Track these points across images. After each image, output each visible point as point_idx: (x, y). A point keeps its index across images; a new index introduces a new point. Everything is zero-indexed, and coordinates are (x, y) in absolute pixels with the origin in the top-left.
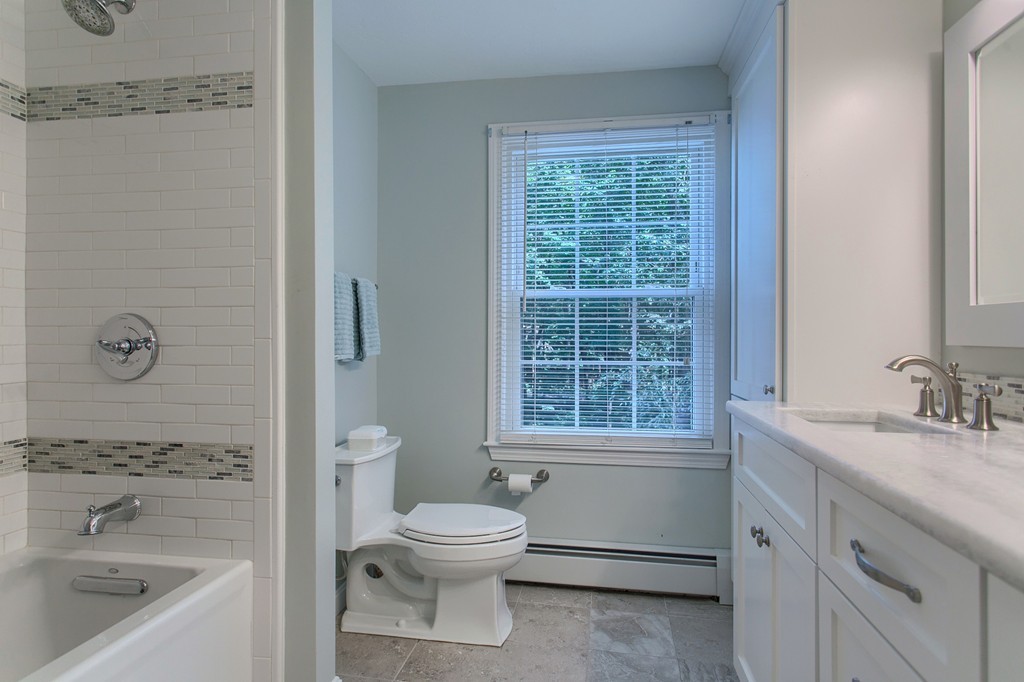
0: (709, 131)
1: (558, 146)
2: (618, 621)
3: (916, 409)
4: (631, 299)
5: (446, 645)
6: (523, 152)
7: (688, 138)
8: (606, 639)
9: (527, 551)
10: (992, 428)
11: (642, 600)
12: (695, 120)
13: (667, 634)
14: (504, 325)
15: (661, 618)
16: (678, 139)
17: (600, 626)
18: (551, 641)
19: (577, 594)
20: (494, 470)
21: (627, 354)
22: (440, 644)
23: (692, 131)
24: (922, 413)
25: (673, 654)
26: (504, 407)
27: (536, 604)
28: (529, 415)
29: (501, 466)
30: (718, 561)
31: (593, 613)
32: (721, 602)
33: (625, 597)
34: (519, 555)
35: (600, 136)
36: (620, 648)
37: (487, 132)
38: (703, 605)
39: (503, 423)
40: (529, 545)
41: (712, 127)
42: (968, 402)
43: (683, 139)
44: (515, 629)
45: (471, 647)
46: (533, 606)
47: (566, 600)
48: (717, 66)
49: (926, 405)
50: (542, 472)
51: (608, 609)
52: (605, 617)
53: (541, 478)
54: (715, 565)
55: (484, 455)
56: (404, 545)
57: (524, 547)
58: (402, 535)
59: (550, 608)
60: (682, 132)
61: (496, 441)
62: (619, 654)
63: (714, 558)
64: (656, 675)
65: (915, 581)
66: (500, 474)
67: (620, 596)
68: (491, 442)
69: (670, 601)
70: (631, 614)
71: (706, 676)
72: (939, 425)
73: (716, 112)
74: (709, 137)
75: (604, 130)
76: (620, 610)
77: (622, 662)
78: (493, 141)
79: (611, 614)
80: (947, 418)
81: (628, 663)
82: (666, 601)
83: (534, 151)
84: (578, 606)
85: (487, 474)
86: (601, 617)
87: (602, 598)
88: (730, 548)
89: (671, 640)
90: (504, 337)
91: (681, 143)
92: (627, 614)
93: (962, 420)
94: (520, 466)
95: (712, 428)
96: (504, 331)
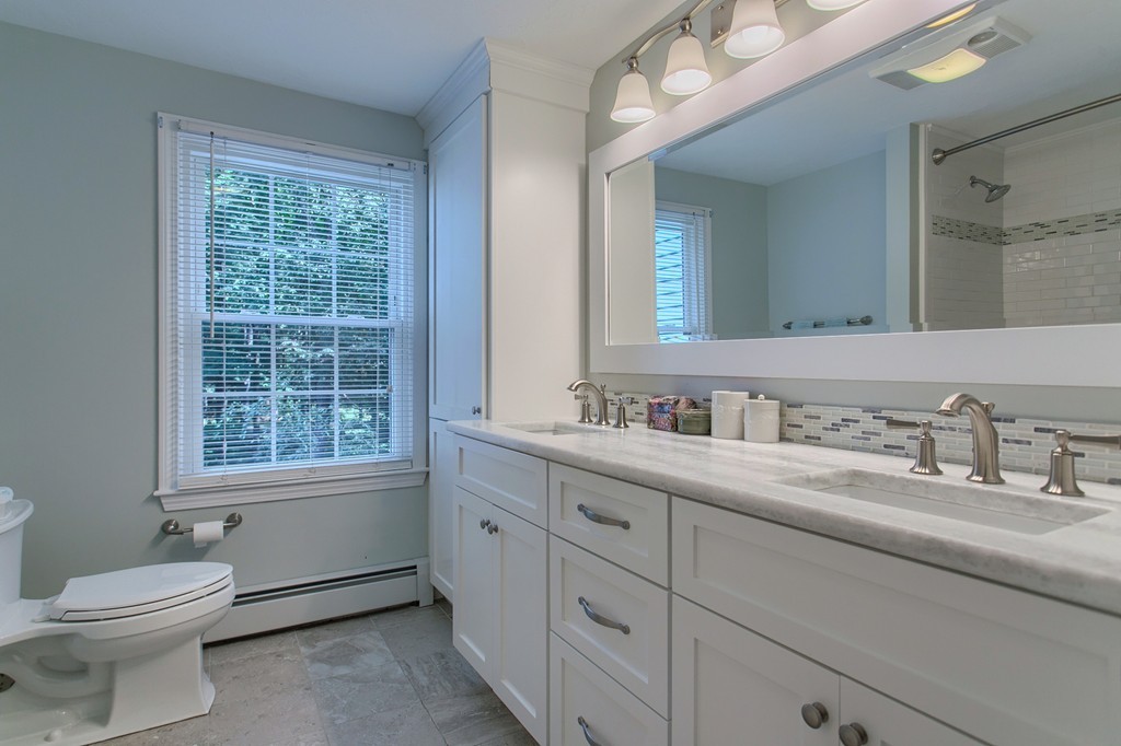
0: (408, 176)
1: (253, 157)
2: (331, 649)
3: (579, 418)
4: (333, 328)
5: (130, 738)
6: (209, 155)
7: (390, 179)
8: (325, 667)
9: (234, 604)
10: (626, 426)
11: (349, 624)
12: (396, 164)
13: (382, 645)
14: (181, 352)
15: (372, 633)
16: (381, 178)
17: (314, 659)
18: (266, 689)
19: (279, 637)
20: (169, 523)
21: (243, 384)
22: (122, 739)
23: (394, 173)
24: (583, 421)
25: (393, 659)
26: (181, 448)
27: (233, 660)
28: (213, 455)
29: (176, 517)
30: (418, 570)
31: (303, 649)
32: (421, 605)
33: (331, 626)
34: (223, 611)
35: (301, 157)
36: (343, 670)
37: (156, 122)
38: (406, 612)
39: (181, 466)
40: (237, 597)
41: (411, 174)
42: (612, 410)
43: (385, 179)
44: (219, 692)
45: (168, 728)
46: (232, 663)
47: (269, 646)
48: (414, 118)
49: (585, 414)
50: (233, 515)
51: (317, 641)
52: (316, 650)
53: (233, 522)
54: (416, 573)
55: (155, 508)
56: (63, 632)
57: (231, 599)
58: (60, 621)
59: (253, 659)
60: (385, 172)
61: (172, 488)
62: (345, 675)
63: (415, 567)
64: (383, 681)
65: (625, 518)
66: (177, 526)
67: (326, 627)
68: (163, 490)
69: (376, 617)
70: (343, 639)
71: (425, 666)
72: (597, 427)
73: (416, 161)
74: (407, 182)
75: (305, 152)
76: (328, 639)
77: (348, 681)
78: (165, 134)
79: (321, 645)
80: (600, 423)
81: (355, 680)
82: (371, 619)
83: (222, 157)
84: (284, 648)
85: (157, 530)
86: (312, 651)
87: (307, 633)
88: (427, 556)
89: (387, 649)
90: (181, 366)
91: (383, 182)
92: (337, 640)
93: (608, 423)
94: (206, 514)
95: (410, 449)
96: (181, 359)
